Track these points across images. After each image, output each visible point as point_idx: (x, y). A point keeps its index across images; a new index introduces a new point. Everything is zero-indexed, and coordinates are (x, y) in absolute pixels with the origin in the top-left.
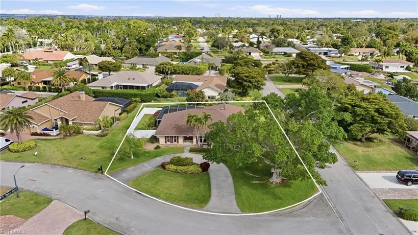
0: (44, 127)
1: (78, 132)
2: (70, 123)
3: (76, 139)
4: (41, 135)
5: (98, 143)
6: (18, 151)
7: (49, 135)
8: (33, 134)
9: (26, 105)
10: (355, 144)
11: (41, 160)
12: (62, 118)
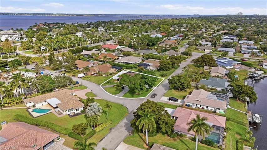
0: (94, 72)
1: (101, 75)
2: (100, 73)
3: (100, 77)
4: (93, 75)
5: (104, 79)
6: (86, 78)
7: (94, 75)
8: (91, 74)
9: (94, 66)
10: (176, 91)
11: (90, 81)
12: (98, 71)
